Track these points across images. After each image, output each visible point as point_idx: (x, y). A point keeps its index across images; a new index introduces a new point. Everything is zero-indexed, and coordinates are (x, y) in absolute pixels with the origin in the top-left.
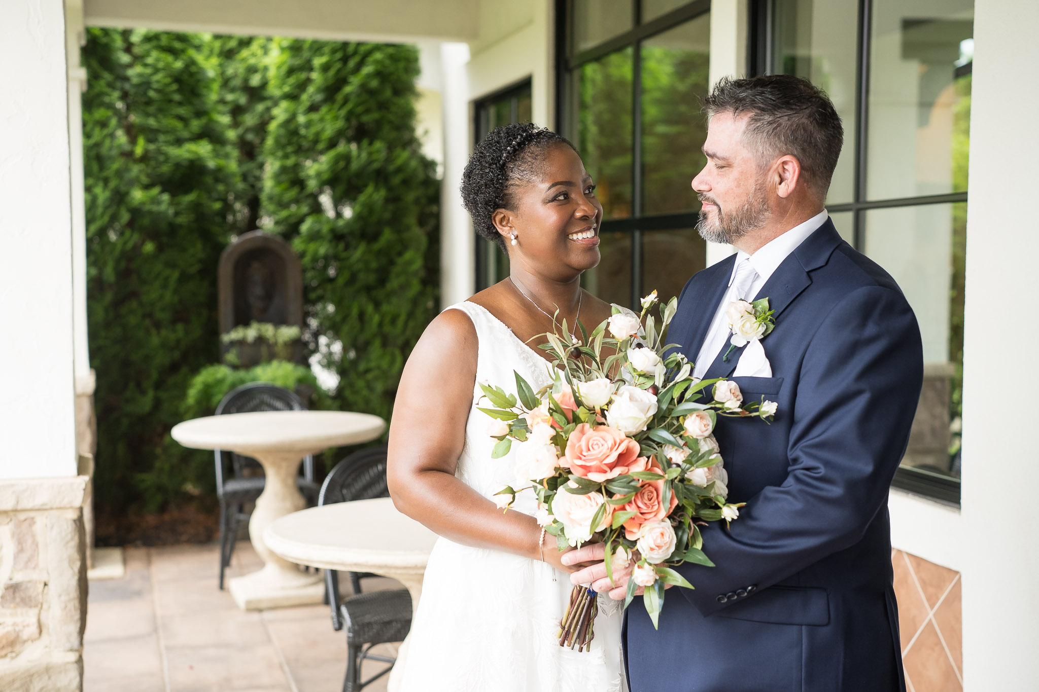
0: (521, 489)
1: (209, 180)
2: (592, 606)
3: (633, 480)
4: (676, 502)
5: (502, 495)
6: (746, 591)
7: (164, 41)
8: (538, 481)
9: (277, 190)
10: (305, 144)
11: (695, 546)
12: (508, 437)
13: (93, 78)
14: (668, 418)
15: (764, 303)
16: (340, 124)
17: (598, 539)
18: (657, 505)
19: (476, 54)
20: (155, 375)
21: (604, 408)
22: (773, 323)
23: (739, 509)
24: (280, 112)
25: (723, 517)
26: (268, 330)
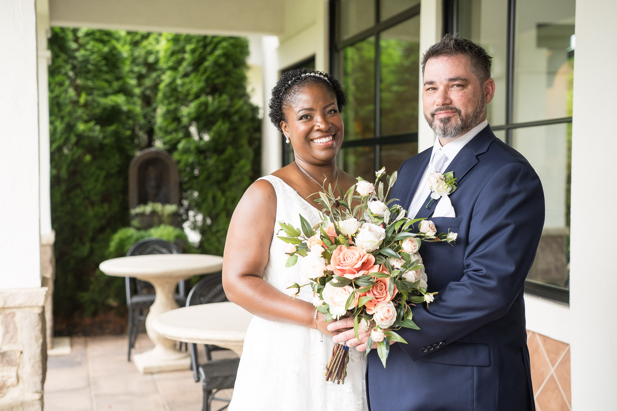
0: (303, 285)
1: (123, 118)
2: (346, 356)
3: (371, 278)
4: (397, 291)
5: (292, 288)
6: (439, 345)
7: (98, 35)
8: (314, 279)
9: (164, 124)
10: (181, 96)
11: (408, 318)
12: (295, 254)
13: (55, 57)
14: (392, 242)
15: (451, 174)
16: (202, 84)
17: (350, 314)
18: (386, 293)
19: (282, 42)
20: (90, 234)
21: (353, 236)
22: (456, 186)
23: (434, 296)
24: (166, 78)
25: (425, 301)
26: (159, 207)
